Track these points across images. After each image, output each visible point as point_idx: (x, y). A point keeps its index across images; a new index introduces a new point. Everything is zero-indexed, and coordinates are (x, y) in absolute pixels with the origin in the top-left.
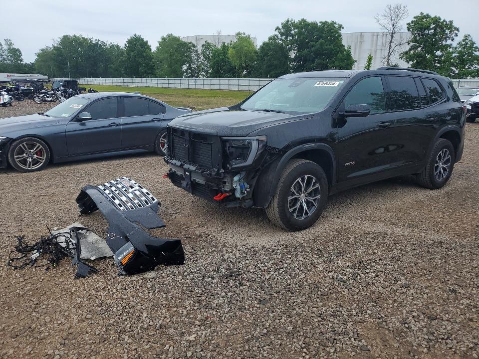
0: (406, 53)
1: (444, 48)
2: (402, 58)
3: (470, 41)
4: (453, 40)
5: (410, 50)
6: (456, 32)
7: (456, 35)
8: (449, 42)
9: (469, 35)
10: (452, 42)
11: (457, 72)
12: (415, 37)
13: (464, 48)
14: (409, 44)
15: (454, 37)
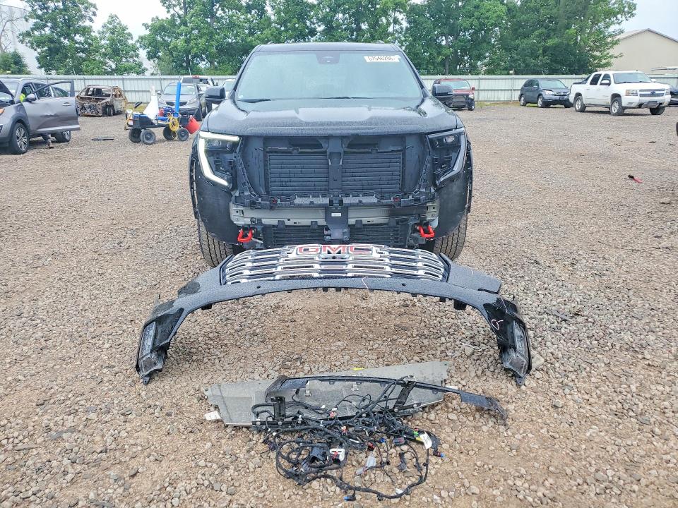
0: (28, 34)
1: (85, 31)
2: (22, 42)
3: (118, 24)
4: (91, 20)
5: (32, 29)
6: (92, 9)
7: (94, 14)
8: (87, 23)
9: (116, 16)
10: (91, 24)
11: (114, 66)
12: (34, 11)
13: (113, 33)
14: (27, 20)
15: (93, 17)
